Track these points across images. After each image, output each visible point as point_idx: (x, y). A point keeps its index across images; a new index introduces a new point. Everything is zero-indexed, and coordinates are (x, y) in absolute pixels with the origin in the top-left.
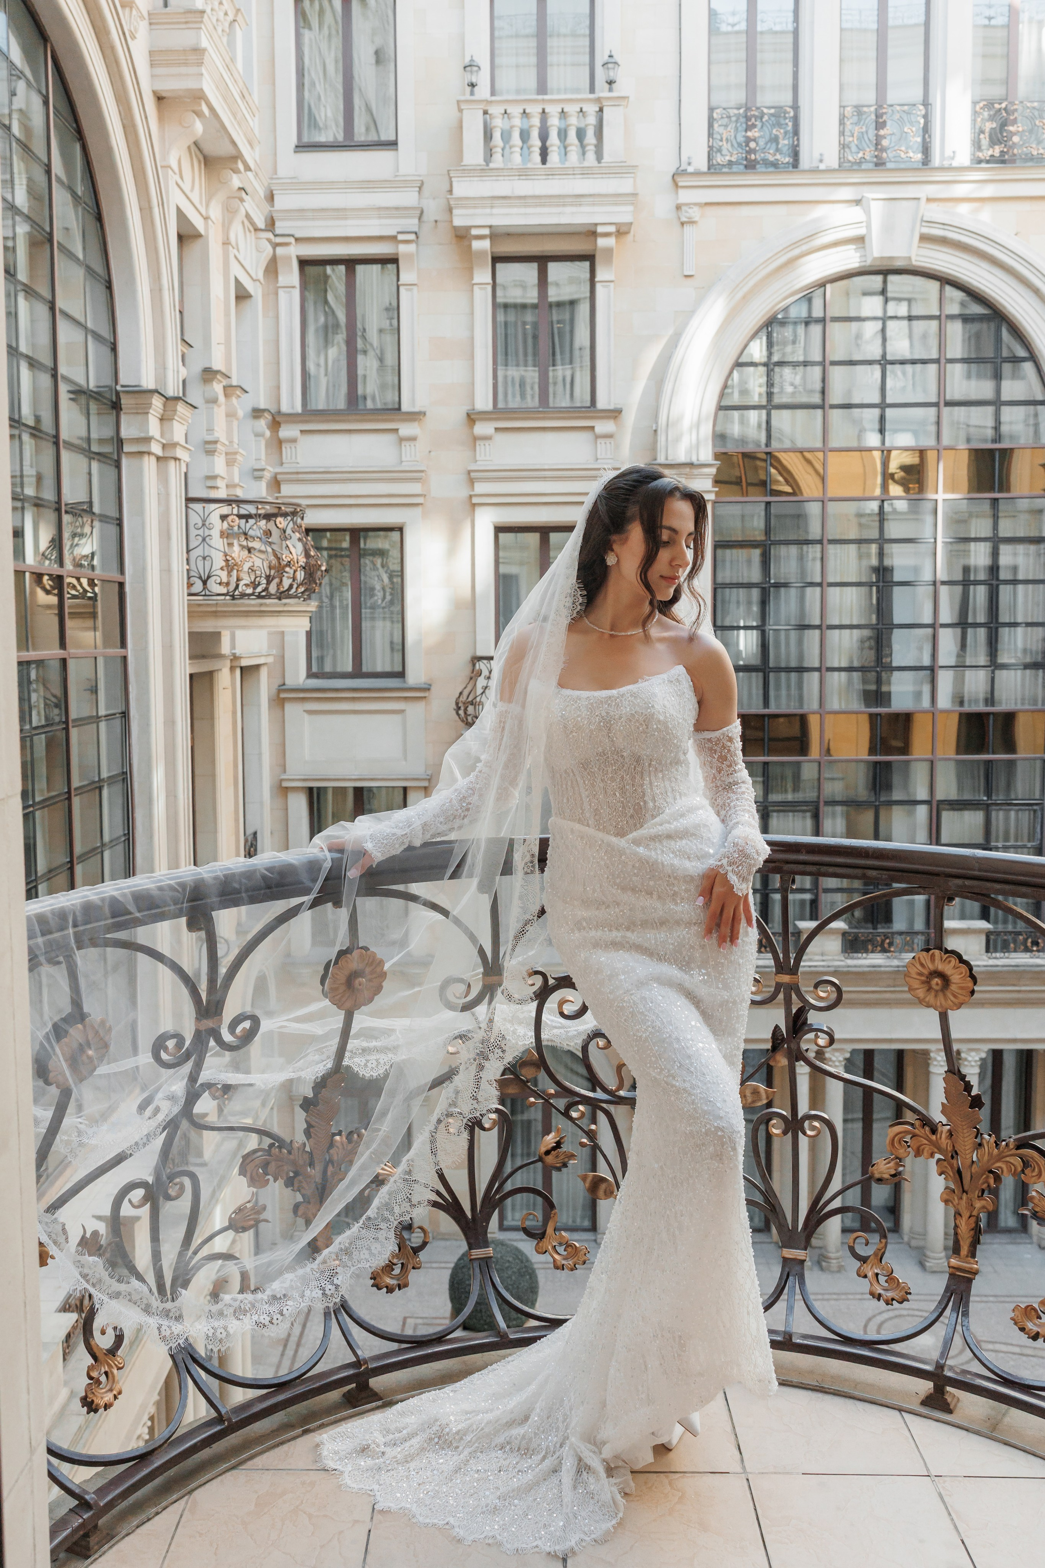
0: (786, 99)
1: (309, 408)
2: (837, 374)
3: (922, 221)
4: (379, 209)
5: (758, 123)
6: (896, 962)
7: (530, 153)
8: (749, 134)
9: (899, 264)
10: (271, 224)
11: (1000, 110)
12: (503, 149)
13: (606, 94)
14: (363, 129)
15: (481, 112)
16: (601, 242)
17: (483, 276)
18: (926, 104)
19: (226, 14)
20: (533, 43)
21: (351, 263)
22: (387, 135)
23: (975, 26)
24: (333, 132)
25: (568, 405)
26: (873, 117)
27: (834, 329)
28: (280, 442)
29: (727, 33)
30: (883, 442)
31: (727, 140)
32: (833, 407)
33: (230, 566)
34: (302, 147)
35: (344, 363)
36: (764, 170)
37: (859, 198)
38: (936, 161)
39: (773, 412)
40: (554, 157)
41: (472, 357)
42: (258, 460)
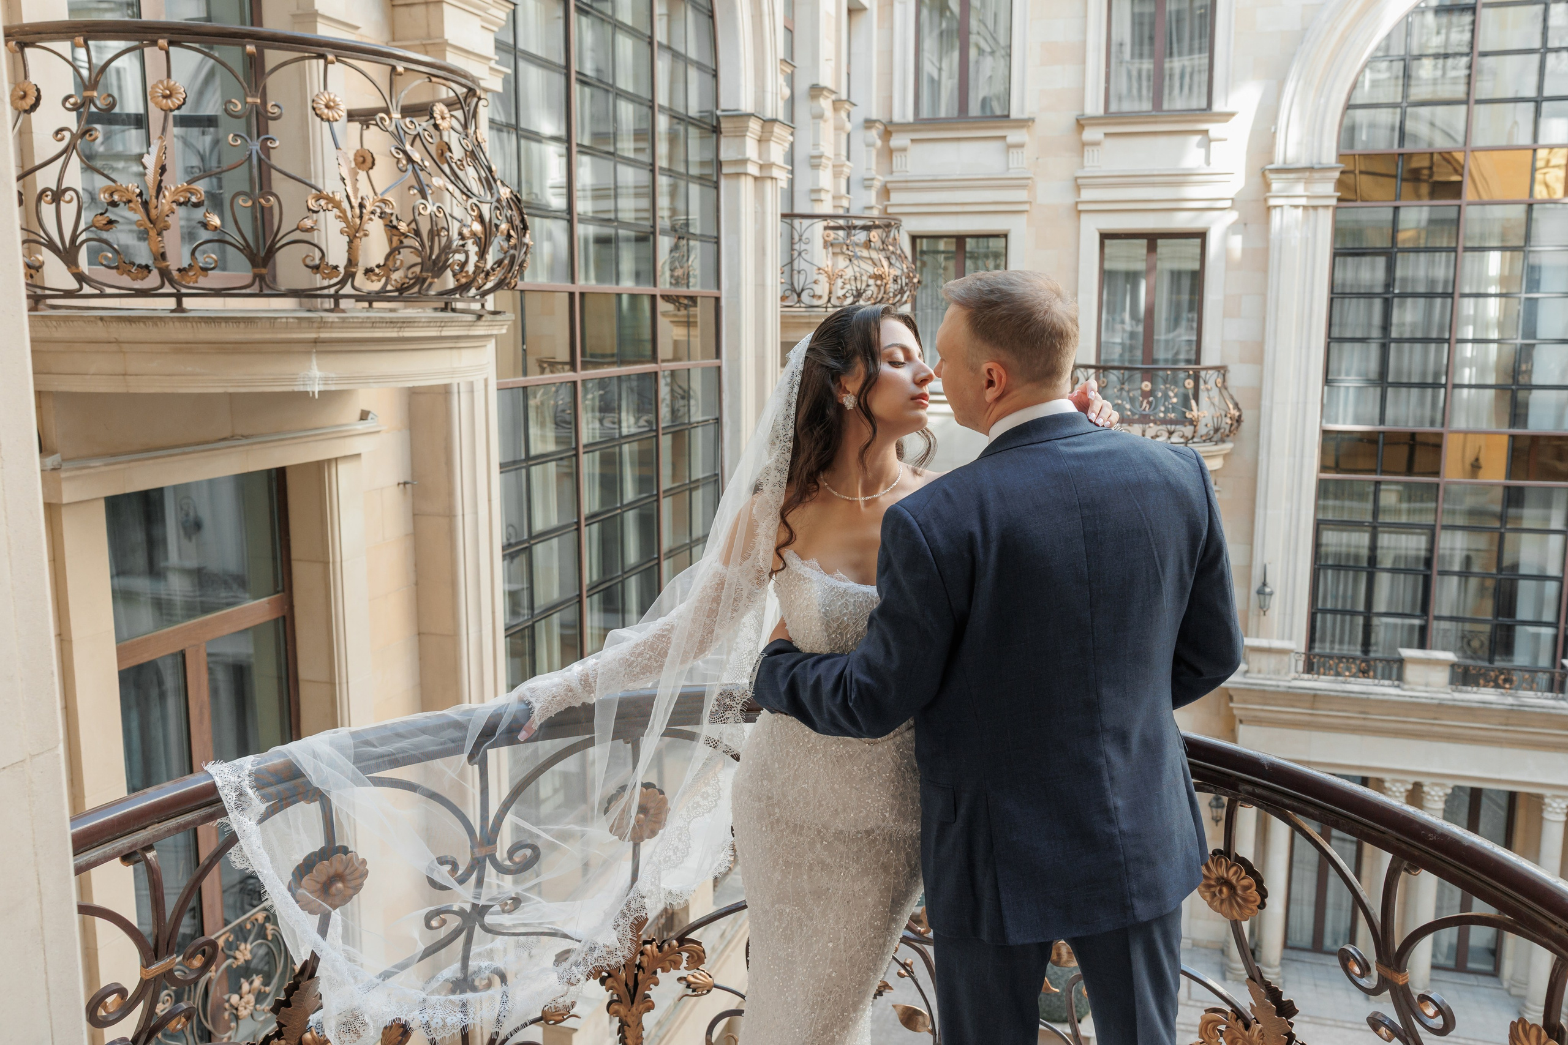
1: (920, 117)
2: (1486, 65)
6: (1510, 700)
25: (1184, 107)
27: (1487, 16)
28: (891, 152)
32: (1479, 102)
39: (1408, 110)
41: (1084, 62)
42: (869, 169)
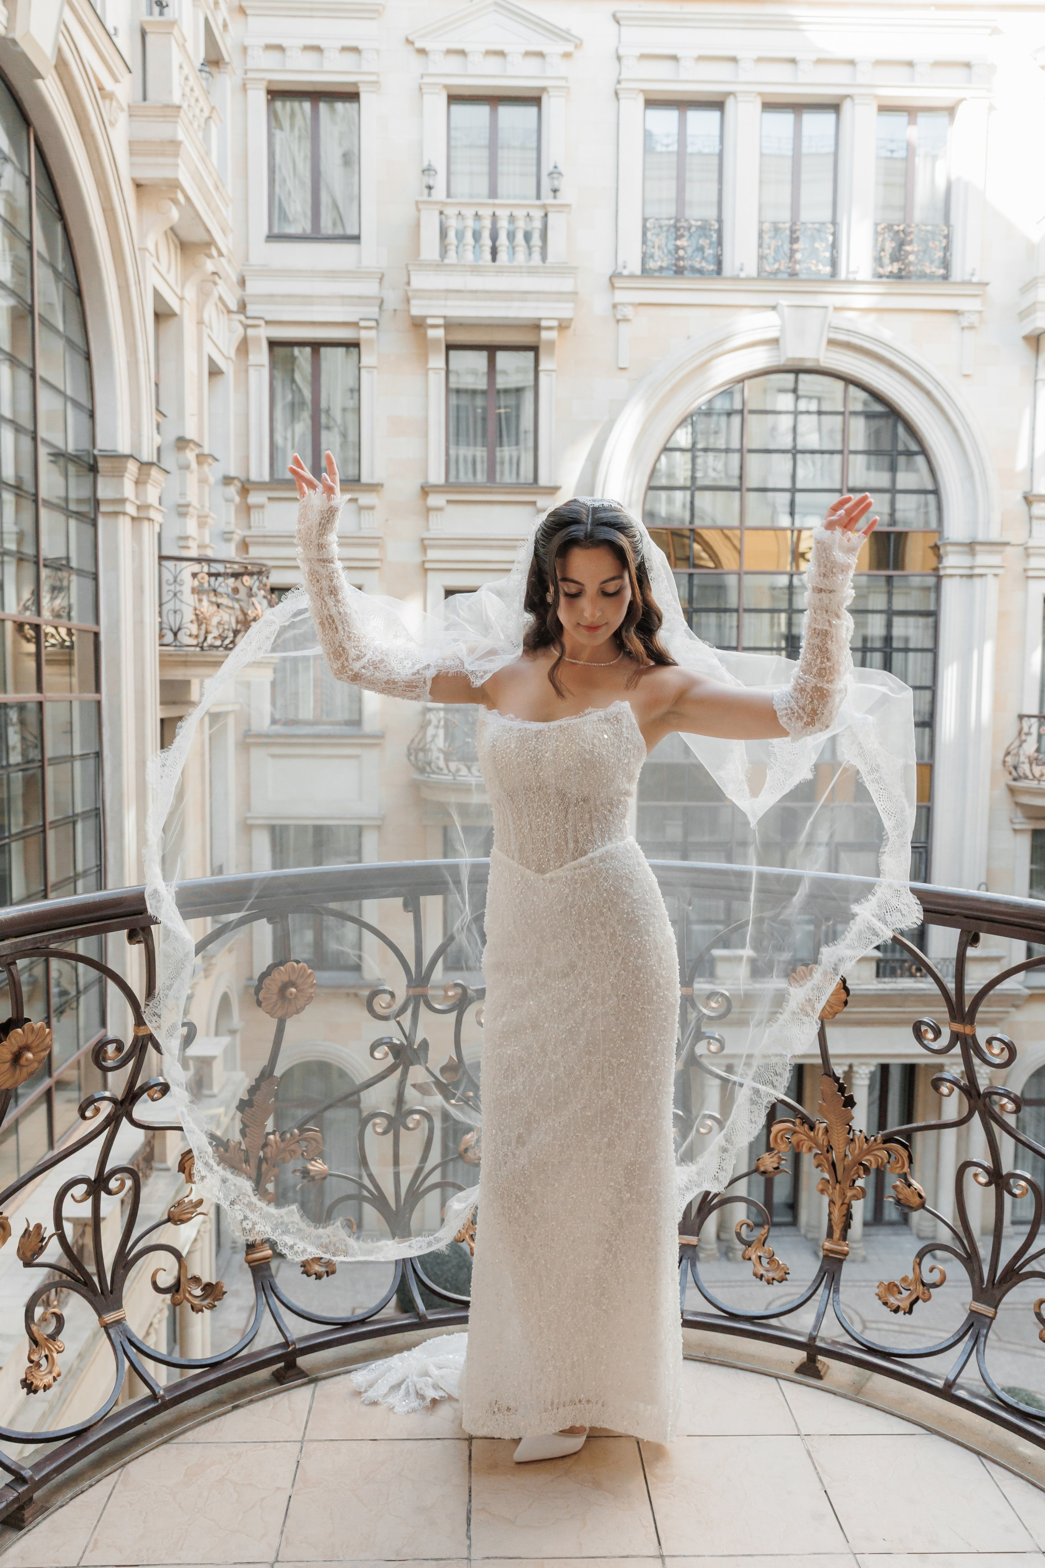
0: (711, 213)
1: (276, 477)
2: (753, 460)
3: (830, 327)
4: (343, 297)
5: (686, 233)
7: (481, 252)
8: (679, 243)
9: (809, 365)
10: (243, 307)
11: (898, 232)
12: (457, 247)
13: (550, 201)
14: (330, 224)
15: (437, 213)
16: (545, 335)
17: (437, 361)
18: (834, 223)
19: (202, 110)
20: (485, 153)
21: (316, 346)
22: (352, 231)
23: (878, 158)
24: (303, 225)
25: (514, 480)
26: (788, 232)
27: (752, 419)
28: (248, 508)
29: (661, 153)
30: (793, 523)
31: (659, 248)
32: (749, 490)
33: (200, 620)
34: (272, 237)
35: (309, 438)
36: (691, 275)
37: (773, 304)
38: (843, 274)
39: (698, 494)
40: (503, 256)
41: (426, 435)
42: (228, 523)
